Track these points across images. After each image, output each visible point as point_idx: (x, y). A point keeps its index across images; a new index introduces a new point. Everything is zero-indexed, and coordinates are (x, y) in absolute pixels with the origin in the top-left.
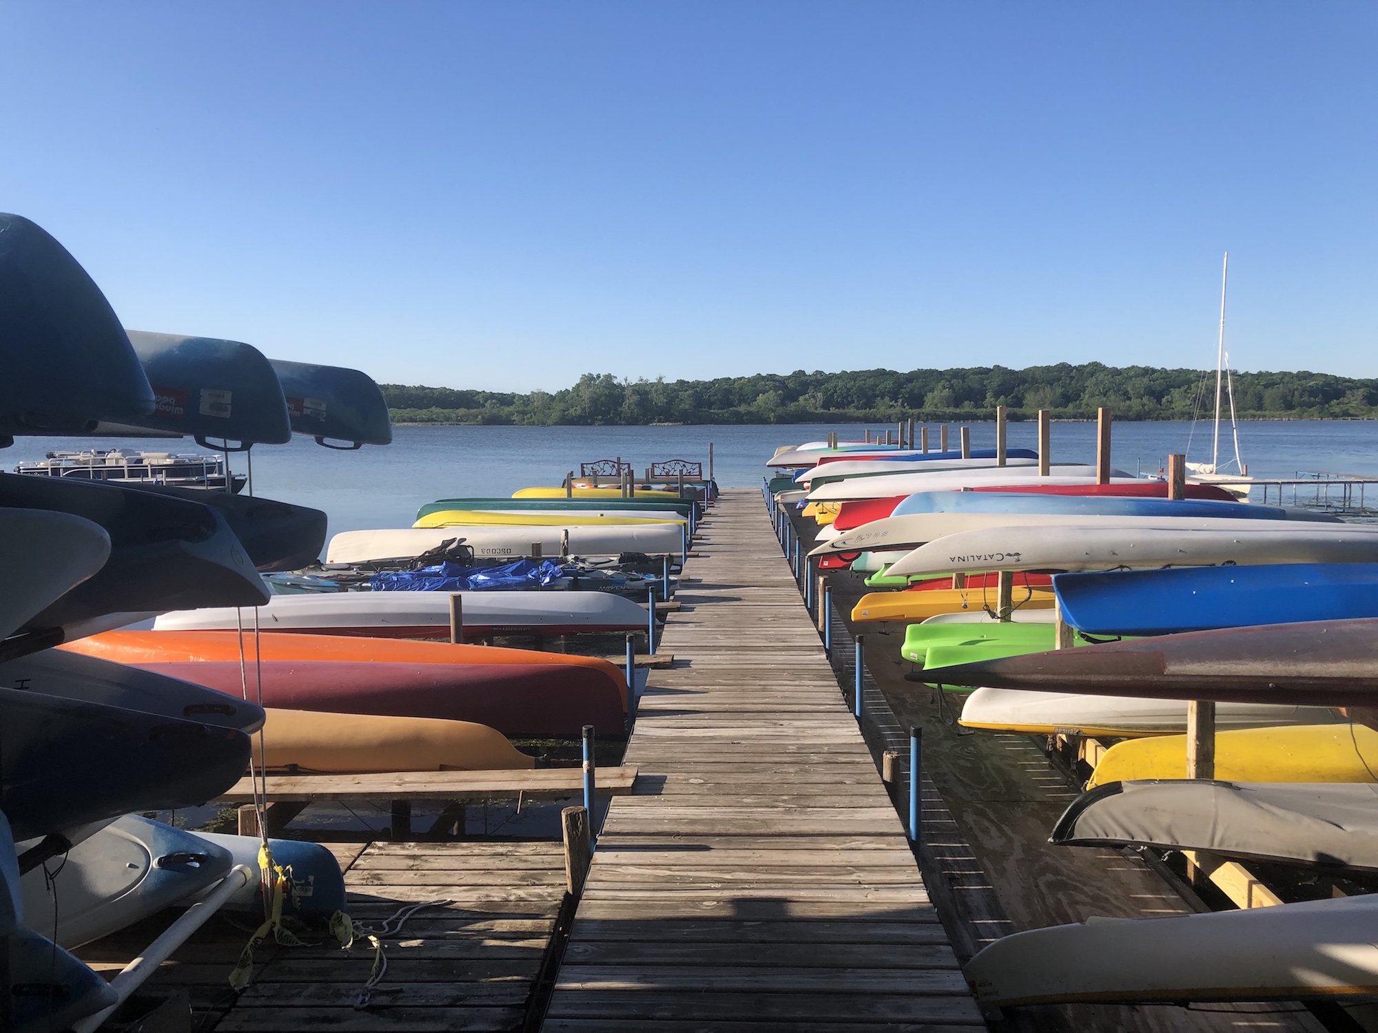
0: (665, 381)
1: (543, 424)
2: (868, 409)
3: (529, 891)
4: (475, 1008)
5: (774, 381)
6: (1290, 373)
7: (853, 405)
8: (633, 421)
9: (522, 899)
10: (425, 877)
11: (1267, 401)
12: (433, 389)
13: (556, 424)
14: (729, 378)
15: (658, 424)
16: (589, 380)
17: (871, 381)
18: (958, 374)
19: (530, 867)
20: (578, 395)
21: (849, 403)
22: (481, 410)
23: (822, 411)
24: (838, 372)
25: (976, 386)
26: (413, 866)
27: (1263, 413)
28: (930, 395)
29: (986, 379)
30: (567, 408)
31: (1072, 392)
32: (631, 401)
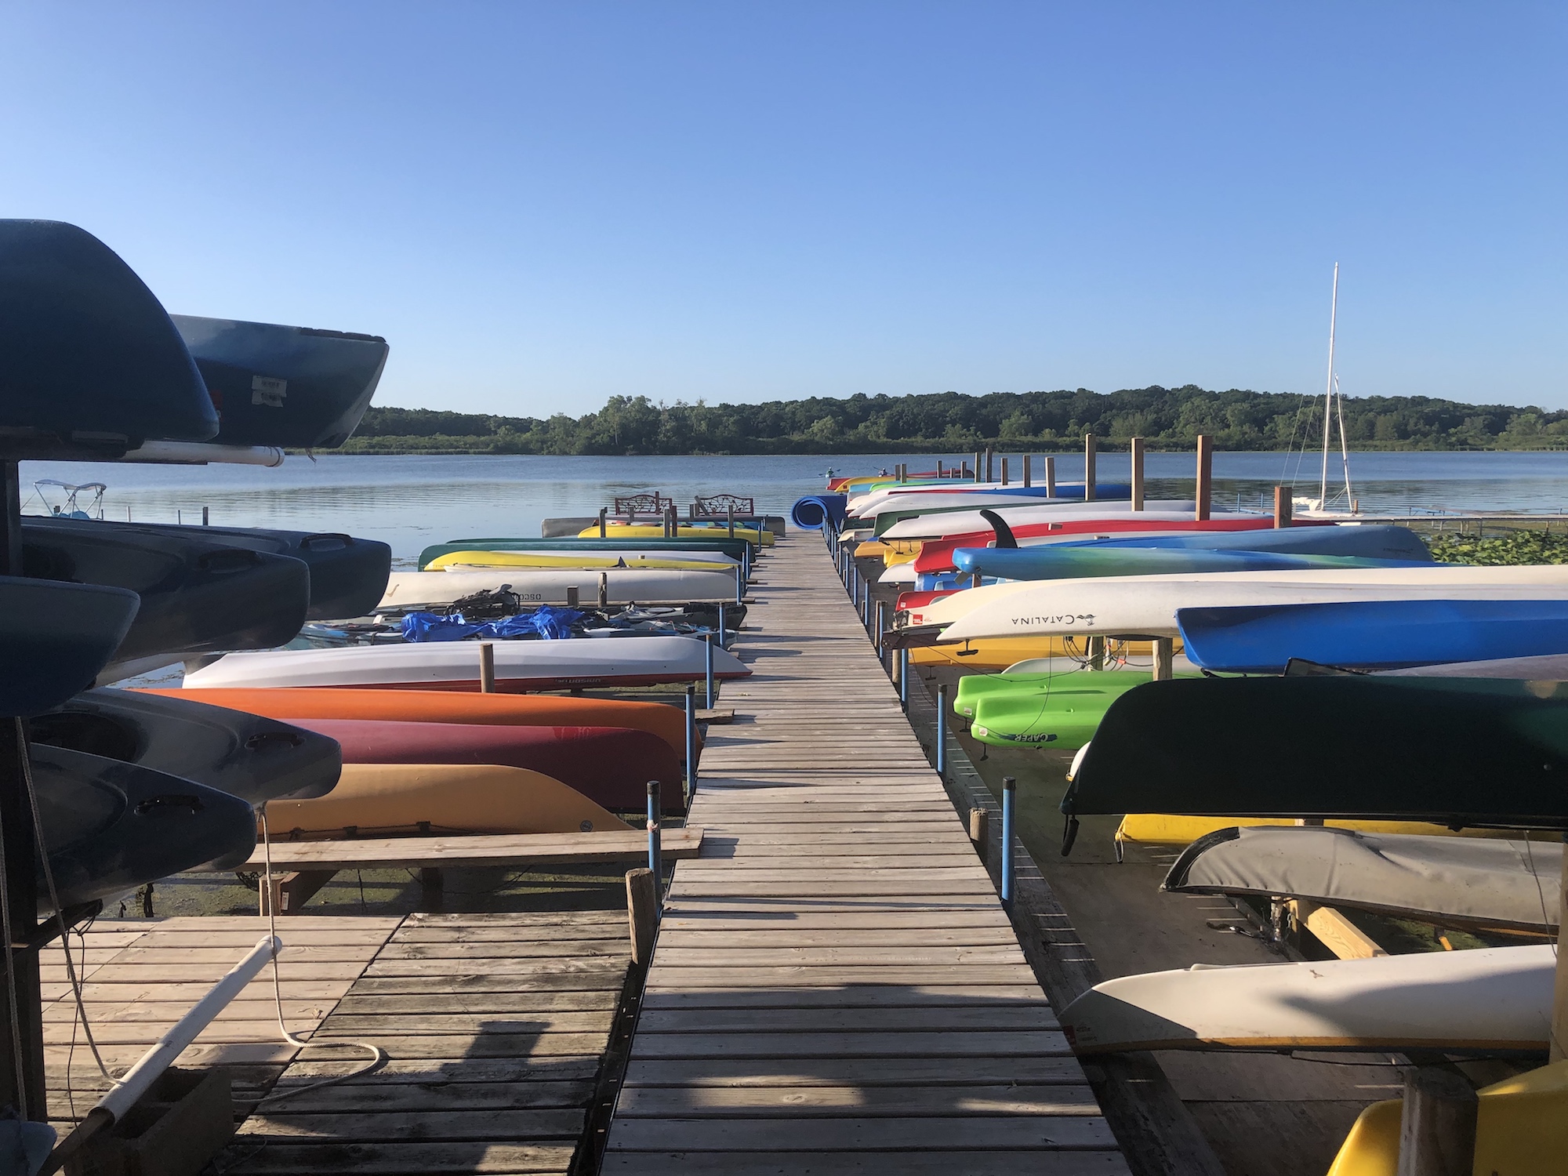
0: (707, 405)
1: (566, 453)
2: (937, 439)
3: (590, 962)
4: (540, 1083)
5: (831, 405)
6: (1404, 398)
8: (668, 450)
9: (582, 971)
10: (475, 949)
11: (1379, 428)
12: (436, 412)
13: (580, 453)
14: (780, 403)
15: (699, 454)
16: (618, 403)
17: (940, 406)
18: (1038, 398)
19: (588, 937)
20: (605, 421)
21: (915, 433)
22: (492, 437)
23: (885, 440)
24: (902, 394)
25: (1057, 411)
26: (459, 938)
27: (1375, 443)
28: (1005, 422)
29: (1069, 404)
30: (594, 436)
31: (1163, 419)
32: (667, 427)
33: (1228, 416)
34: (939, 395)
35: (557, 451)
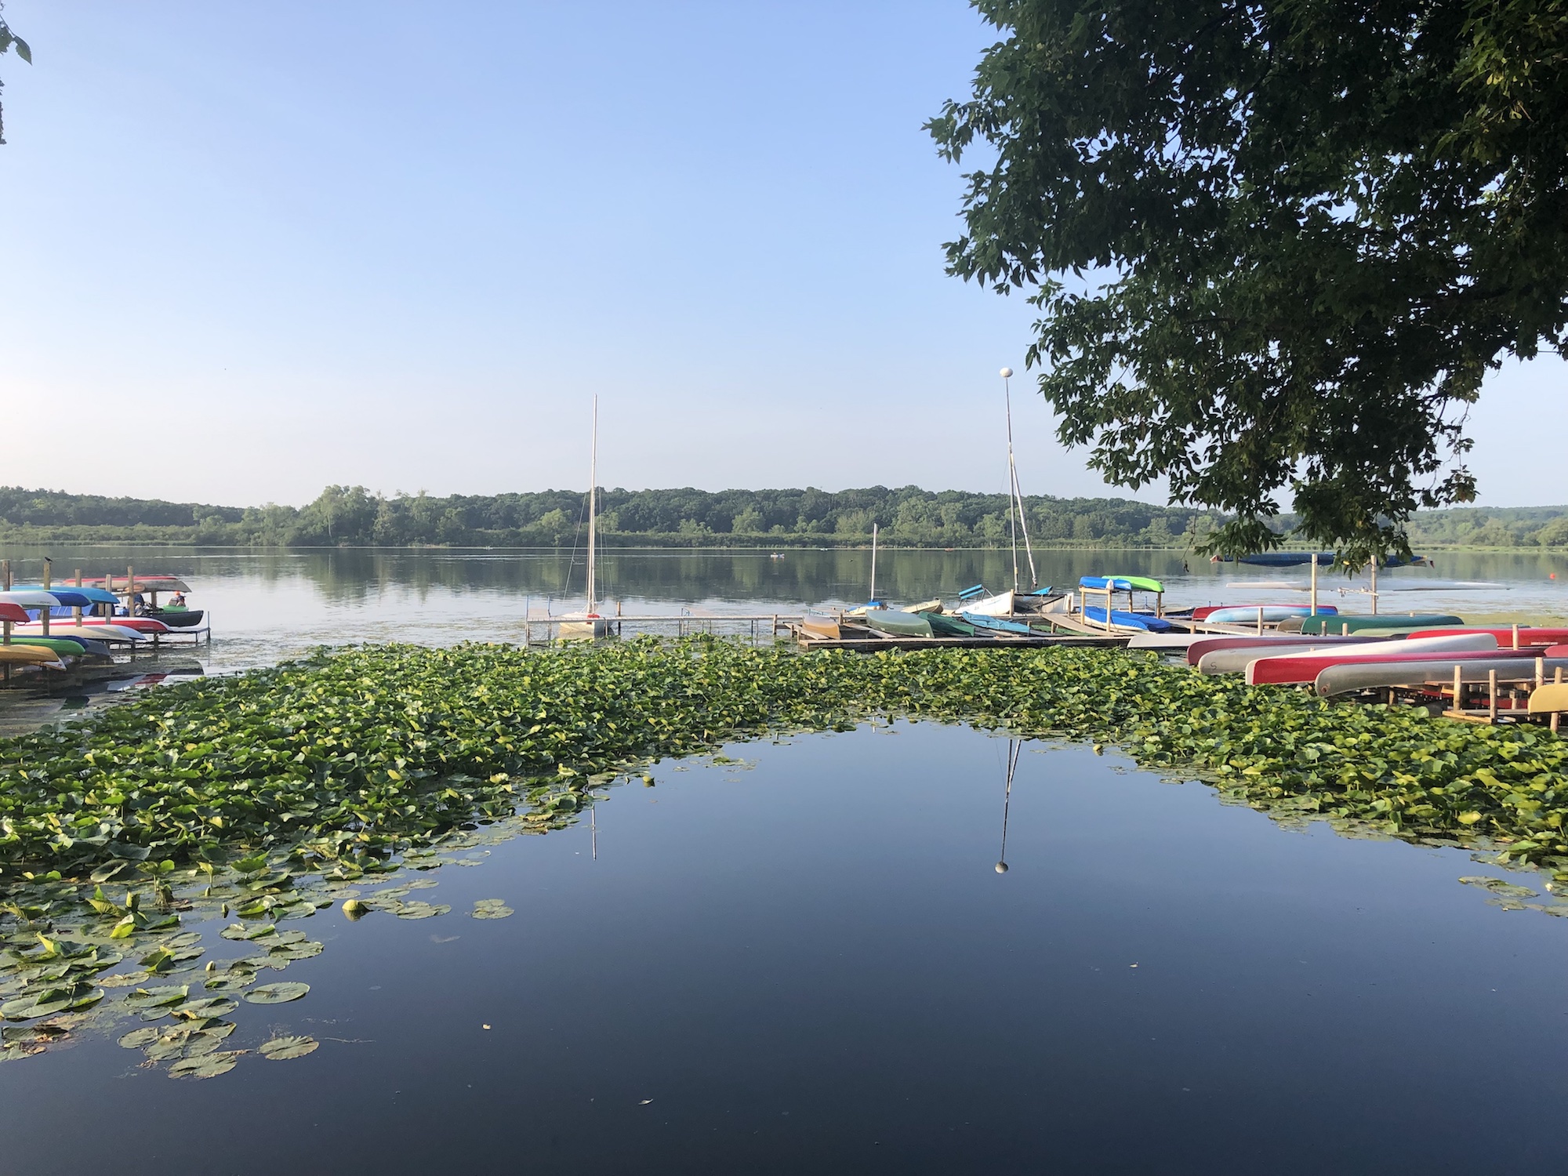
0: (426, 495)
1: (275, 544)
2: (667, 533)
5: (567, 499)
7: (655, 527)
8: (388, 542)
11: (1076, 529)
12: (142, 501)
13: (290, 545)
14: (516, 494)
16: (334, 493)
17: (673, 501)
18: (769, 495)
20: (320, 511)
21: (652, 526)
22: (190, 528)
23: (617, 533)
24: (641, 490)
25: (787, 508)
27: (1071, 541)
28: (737, 521)
29: (799, 502)
30: (305, 528)
31: (884, 516)
32: (385, 519)
33: (943, 515)
34: (676, 490)
35: (265, 542)
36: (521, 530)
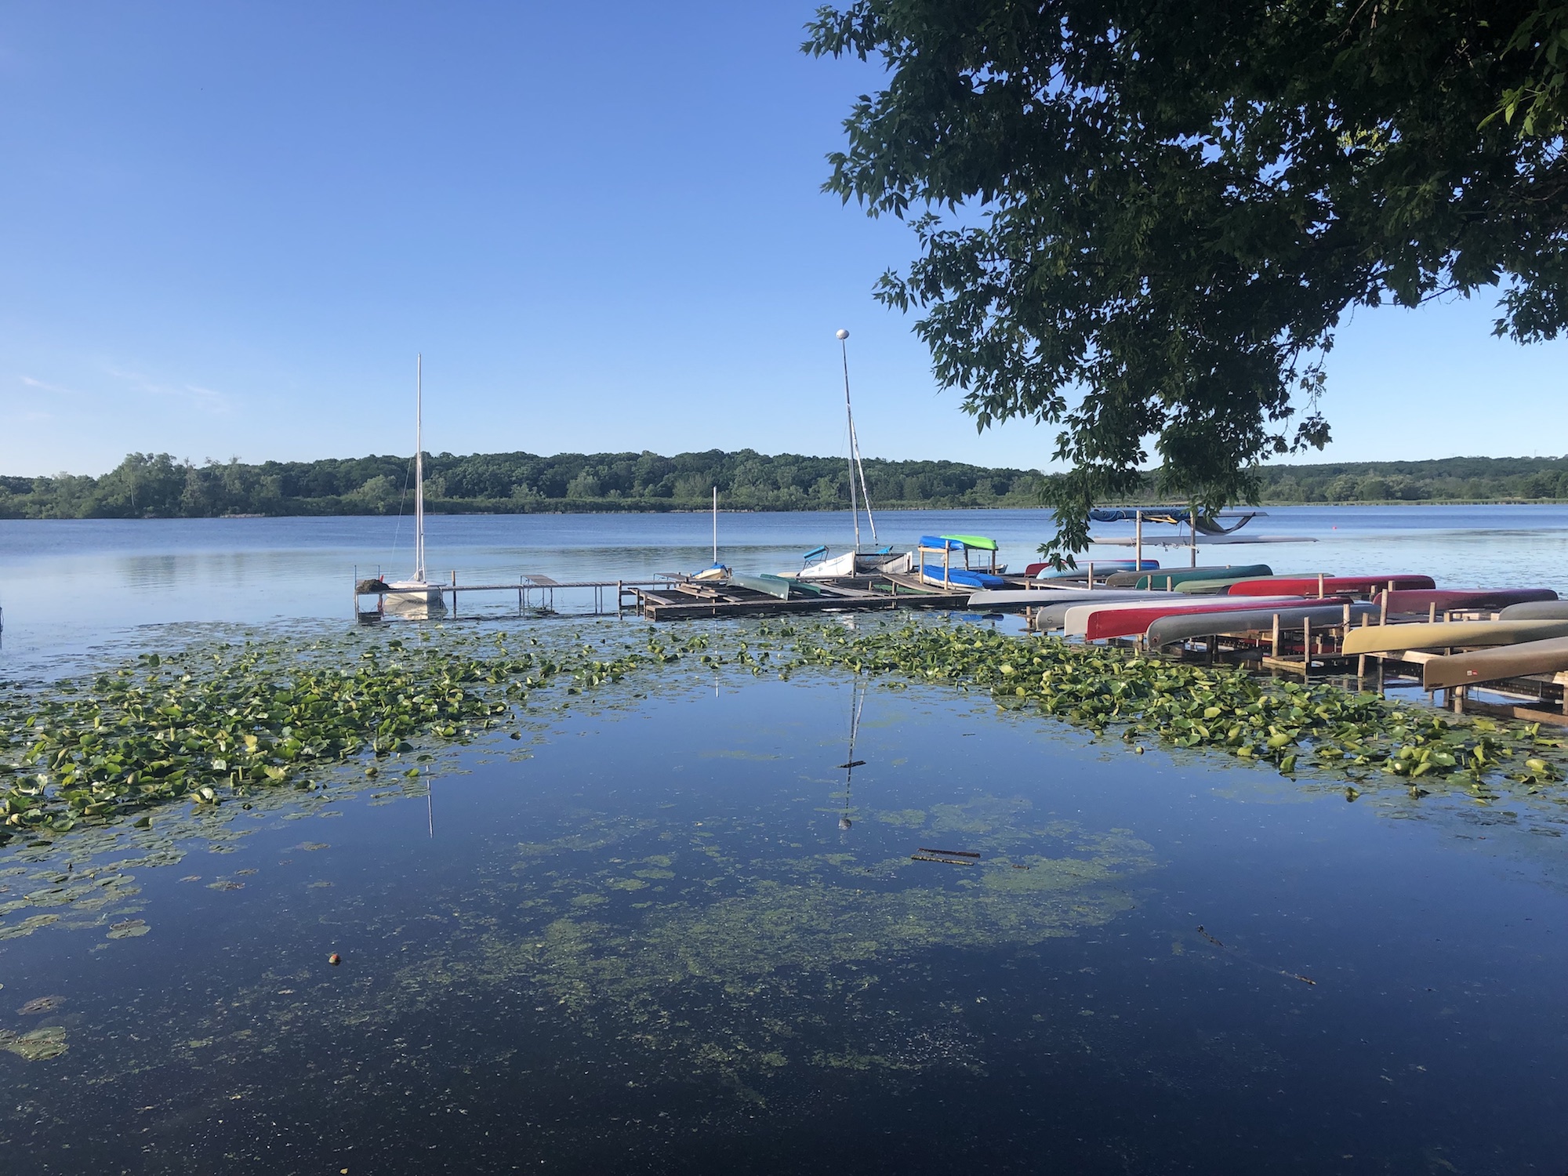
0: (244, 463)
1: (71, 517)
2: (498, 498)
6: (932, 462)
7: (485, 493)
8: (196, 513)
11: (906, 491)
13: (87, 516)
14: (335, 461)
15: (232, 516)
16: (136, 461)
17: (506, 466)
18: (604, 460)
20: (120, 481)
21: (482, 491)
23: (444, 499)
25: (623, 473)
27: (903, 502)
28: (572, 486)
29: (635, 465)
30: (105, 498)
31: (722, 480)
32: (195, 487)
33: (778, 478)
34: (506, 454)
35: (58, 514)
36: (342, 498)
